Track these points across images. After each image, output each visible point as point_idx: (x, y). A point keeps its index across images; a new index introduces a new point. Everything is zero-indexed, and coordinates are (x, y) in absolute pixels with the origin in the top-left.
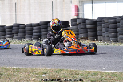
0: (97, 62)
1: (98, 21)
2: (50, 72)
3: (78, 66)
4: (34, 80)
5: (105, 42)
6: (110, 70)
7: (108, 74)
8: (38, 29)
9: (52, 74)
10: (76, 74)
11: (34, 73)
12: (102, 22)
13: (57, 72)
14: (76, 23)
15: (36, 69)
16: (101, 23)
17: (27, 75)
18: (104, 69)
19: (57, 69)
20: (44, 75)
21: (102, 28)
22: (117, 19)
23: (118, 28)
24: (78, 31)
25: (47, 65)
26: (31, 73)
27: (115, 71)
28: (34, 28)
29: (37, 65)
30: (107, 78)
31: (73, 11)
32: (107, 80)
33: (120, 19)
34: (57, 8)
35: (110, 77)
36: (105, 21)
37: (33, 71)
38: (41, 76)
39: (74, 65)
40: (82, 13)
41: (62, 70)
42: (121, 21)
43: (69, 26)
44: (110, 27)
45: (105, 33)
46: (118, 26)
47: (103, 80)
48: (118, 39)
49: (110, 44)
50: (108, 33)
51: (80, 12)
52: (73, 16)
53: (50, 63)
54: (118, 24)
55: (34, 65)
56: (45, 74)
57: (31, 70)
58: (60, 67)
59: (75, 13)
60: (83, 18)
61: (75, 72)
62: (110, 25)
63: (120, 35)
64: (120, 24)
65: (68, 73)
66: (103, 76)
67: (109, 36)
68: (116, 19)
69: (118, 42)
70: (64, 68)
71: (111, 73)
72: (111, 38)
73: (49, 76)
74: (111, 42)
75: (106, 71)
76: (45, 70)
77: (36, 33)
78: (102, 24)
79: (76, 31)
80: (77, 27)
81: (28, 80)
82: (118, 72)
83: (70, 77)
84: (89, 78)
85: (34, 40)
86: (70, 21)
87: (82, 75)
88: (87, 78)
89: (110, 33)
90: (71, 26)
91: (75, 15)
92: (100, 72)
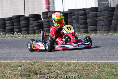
0: (70, 53)
1: (68, 13)
2: (25, 64)
3: (51, 58)
4: (10, 73)
5: (76, 34)
6: (83, 60)
7: (81, 64)
8: (10, 23)
9: (27, 66)
10: (50, 66)
11: (10, 66)
12: (73, 14)
13: (31, 64)
14: (48, 16)
15: (11, 62)
16: (71, 14)
17: (2, 69)
18: (77, 59)
19: (32, 62)
20: (19, 68)
21: (72, 20)
22: (87, 10)
23: (88, 19)
24: (50, 24)
25: (21, 58)
26: (6, 66)
27: (87, 61)
28: (7, 22)
29: (12, 58)
30: (81, 68)
31: (44, 4)
32: (80, 70)
33: (89, 10)
34: (28, 2)
35: (83, 67)
36: (75, 13)
37: (8, 64)
38: (16, 69)
39: (48, 57)
40: (52, 6)
41: (36, 62)
42: (91, 12)
43: (41, 19)
44: (80, 18)
45: (75, 25)
46: (88, 18)
47: (76, 70)
48: (89, 30)
49: (81, 35)
50: (79, 24)
51: (50, 5)
52: (44, 9)
53: (25, 56)
54: (88, 15)
55: (10, 58)
56: (20, 66)
57: (6, 64)
58: (34, 59)
59: (46, 7)
60: (53, 10)
61: (49, 63)
62: (80, 17)
63: (90, 26)
64: (90, 15)
65: (42, 64)
66: (76, 67)
67: (79, 28)
68: (85, 10)
69: (88, 32)
70: (38, 60)
71: (84, 63)
72: (81, 29)
73: (24, 68)
74: (82, 33)
75: (79, 62)
76: (20, 62)
77: (9, 27)
78: (72, 16)
79: (47, 24)
80: (49, 20)
81: (4, 73)
82: (90, 62)
83: (45, 69)
84: (63, 69)
85: (7, 34)
86: (41, 14)
87: (56, 67)
88: (60, 69)
89: (80, 24)
90: (42, 19)
91: (46, 8)
92: (74, 63)
